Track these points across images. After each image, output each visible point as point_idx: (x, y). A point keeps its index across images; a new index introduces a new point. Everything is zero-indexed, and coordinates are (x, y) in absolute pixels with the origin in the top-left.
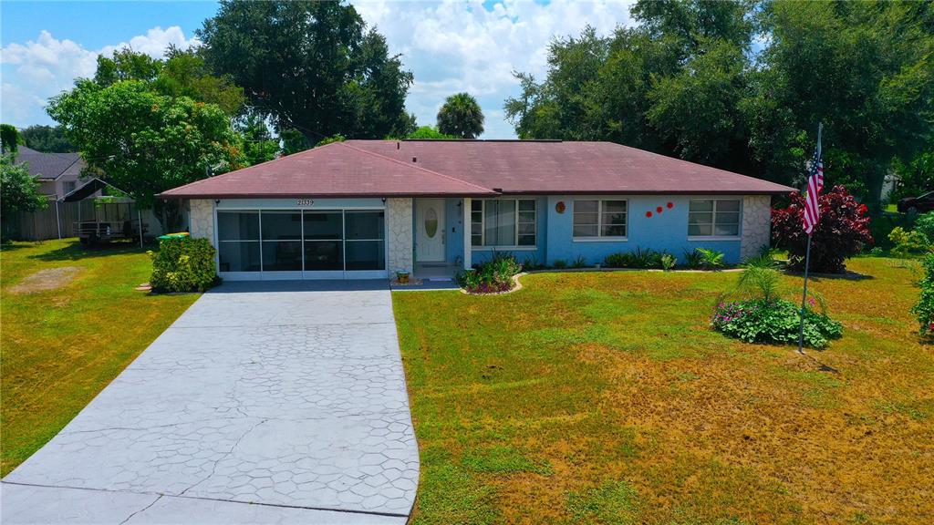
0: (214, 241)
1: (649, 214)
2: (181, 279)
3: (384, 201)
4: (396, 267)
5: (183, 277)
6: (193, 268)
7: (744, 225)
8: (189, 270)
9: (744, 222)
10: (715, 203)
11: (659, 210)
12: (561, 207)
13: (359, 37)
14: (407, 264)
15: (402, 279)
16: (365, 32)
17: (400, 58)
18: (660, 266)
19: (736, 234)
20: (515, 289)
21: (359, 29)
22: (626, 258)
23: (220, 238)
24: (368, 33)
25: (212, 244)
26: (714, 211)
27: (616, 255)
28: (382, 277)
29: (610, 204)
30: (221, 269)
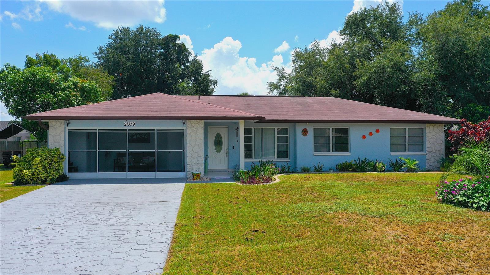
0: (64, 150)
1: (364, 137)
2: (34, 175)
3: (184, 123)
4: (192, 169)
5: (35, 173)
6: (44, 168)
7: (428, 145)
8: (40, 168)
9: (427, 143)
10: (407, 130)
11: (371, 134)
12: (305, 132)
13: (188, 61)
14: (200, 167)
15: (195, 177)
16: (191, 58)
17: (210, 72)
18: (375, 169)
19: (423, 151)
20: (275, 182)
21: (187, 57)
22: (350, 165)
23: (69, 148)
24: (192, 58)
25: (63, 153)
26: (407, 136)
27: (344, 164)
28: (182, 177)
29: (338, 131)
30: (70, 170)
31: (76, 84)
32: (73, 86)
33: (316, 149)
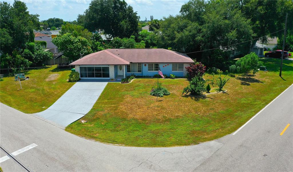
1: (164, 66)
2: (73, 80)
3: (109, 66)
4: (111, 77)
7: (184, 69)
8: (75, 78)
10: (178, 65)
12: (145, 65)
15: (112, 80)
20: (130, 83)
21: (126, 6)
23: (80, 71)
29: (155, 65)
30: (81, 77)
31: (79, 40)
32: (79, 41)
33: (149, 70)
